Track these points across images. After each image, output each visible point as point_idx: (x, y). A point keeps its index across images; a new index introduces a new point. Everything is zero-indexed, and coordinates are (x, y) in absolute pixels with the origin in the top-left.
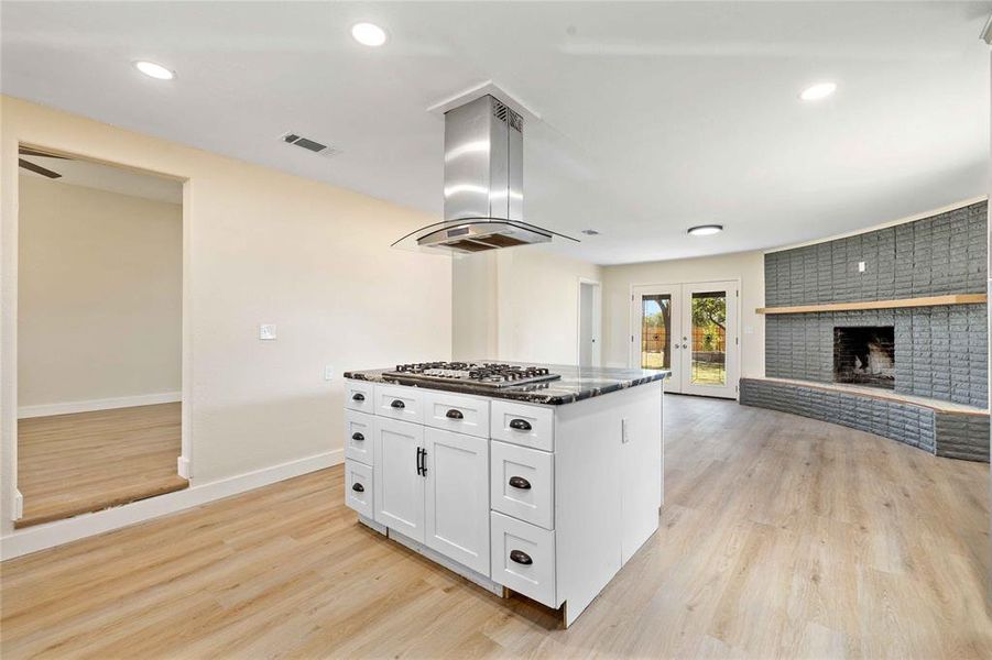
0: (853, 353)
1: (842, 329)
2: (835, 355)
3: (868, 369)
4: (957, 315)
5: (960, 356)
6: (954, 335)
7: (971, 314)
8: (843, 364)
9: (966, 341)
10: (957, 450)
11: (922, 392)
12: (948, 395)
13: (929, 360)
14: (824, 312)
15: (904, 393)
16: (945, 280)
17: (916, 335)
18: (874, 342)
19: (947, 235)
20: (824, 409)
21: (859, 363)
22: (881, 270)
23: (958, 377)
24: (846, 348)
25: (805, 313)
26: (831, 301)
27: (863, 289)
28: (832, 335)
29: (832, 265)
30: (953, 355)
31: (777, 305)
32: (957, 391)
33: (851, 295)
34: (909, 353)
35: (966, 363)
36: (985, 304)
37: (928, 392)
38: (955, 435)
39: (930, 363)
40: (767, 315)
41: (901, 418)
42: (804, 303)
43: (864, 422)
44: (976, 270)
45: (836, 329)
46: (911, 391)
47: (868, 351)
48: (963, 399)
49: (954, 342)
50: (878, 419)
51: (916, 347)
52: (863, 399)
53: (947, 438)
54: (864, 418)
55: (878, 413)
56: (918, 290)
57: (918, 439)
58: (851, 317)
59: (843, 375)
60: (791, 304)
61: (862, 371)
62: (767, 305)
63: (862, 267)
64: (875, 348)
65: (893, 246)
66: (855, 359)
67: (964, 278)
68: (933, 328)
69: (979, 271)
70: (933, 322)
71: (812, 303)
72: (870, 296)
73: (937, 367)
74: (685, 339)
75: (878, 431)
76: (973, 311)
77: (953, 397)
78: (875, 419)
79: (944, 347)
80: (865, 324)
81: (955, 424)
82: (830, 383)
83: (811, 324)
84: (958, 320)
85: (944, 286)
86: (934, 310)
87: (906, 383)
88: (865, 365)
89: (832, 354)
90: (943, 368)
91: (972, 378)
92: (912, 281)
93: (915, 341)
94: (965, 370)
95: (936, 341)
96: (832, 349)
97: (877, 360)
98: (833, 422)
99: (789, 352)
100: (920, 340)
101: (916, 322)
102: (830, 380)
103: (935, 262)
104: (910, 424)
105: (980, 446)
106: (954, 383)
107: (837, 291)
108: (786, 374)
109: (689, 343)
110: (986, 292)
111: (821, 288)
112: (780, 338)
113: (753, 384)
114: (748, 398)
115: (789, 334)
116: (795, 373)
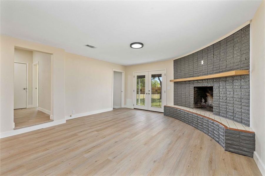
0: (201, 97)
1: (197, 88)
2: (194, 98)
3: (207, 103)
4: (237, 81)
5: (237, 100)
6: (235, 90)
7: (243, 80)
8: (197, 101)
9: (240, 93)
10: (235, 149)
11: (223, 115)
12: (233, 117)
13: (226, 101)
15: (216, 114)
16: (232, 65)
17: (221, 90)
18: (208, 92)
19: (232, 45)
20: (188, 120)
21: (203, 100)
22: (209, 63)
23: (237, 110)
24: (198, 95)
27: (203, 71)
28: (193, 90)
29: (193, 63)
30: (235, 99)
31: (177, 78)
32: (237, 116)
33: (199, 74)
34: (218, 98)
35: (240, 103)
36: (249, 75)
37: (225, 115)
38: (233, 141)
39: (226, 102)
40: (174, 82)
41: (213, 128)
42: (185, 78)
43: (200, 127)
44: (244, 59)
45: (195, 87)
46: (218, 114)
47: (207, 96)
48: (239, 120)
49: (235, 93)
50: (205, 126)
51: (221, 95)
53: (230, 142)
54: (200, 125)
55: (205, 124)
57: (219, 139)
58: (199, 83)
59: (197, 105)
60: (181, 78)
61: (204, 103)
62: (174, 79)
63: (202, 62)
64: (209, 95)
65: (213, 53)
66: (202, 99)
68: (227, 87)
69: (246, 59)
70: (227, 84)
72: (205, 74)
73: (229, 105)
74: (149, 91)
76: (243, 79)
77: (235, 118)
79: (231, 96)
80: (203, 86)
81: (234, 135)
82: (192, 108)
83: (187, 85)
84: (237, 83)
85: (231, 68)
86: (227, 79)
87: (217, 111)
88: (206, 101)
89: (193, 97)
90: (231, 105)
91: (243, 111)
92: (219, 67)
93: (221, 92)
94: (240, 106)
95: (228, 93)
96: (193, 95)
97: (210, 99)
98: (191, 125)
99: (181, 96)
100: (222, 92)
101: (221, 84)
102: (193, 107)
103: (228, 58)
104: (216, 131)
105: (245, 147)
106: (235, 113)
107: (195, 73)
108: (180, 104)
109: (150, 92)
110: (249, 69)
111: (190, 72)
112: (178, 91)
113: (168, 108)
114: (166, 113)
115: (181, 89)
116: (182, 104)
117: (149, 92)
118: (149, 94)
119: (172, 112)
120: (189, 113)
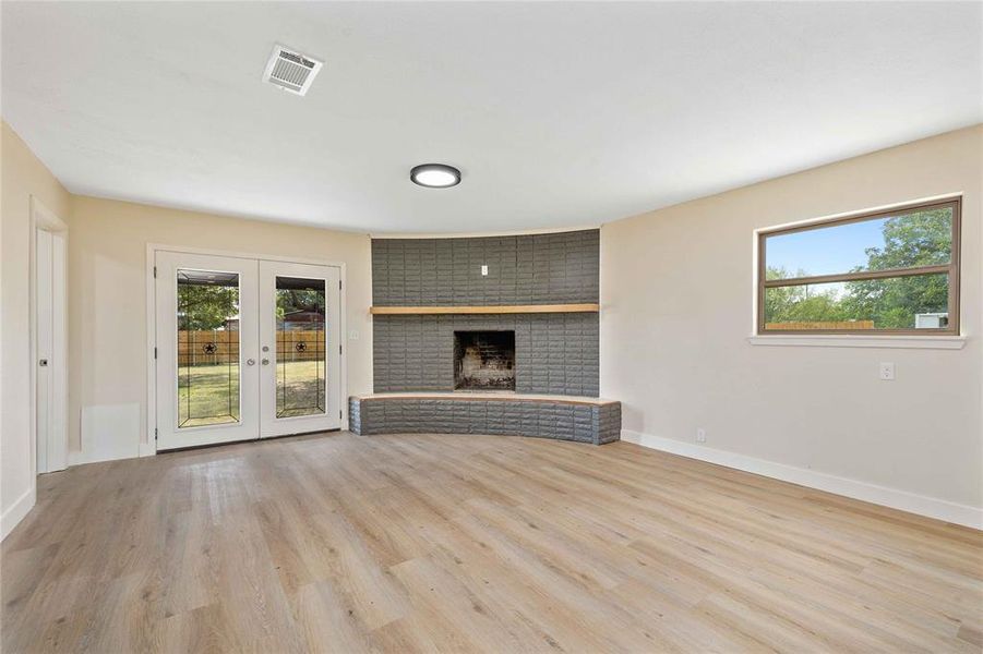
4: (573, 322)
5: (574, 355)
7: (586, 322)
9: (580, 344)
11: (539, 389)
12: (562, 390)
13: (546, 360)
14: (444, 315)
15: (524, 392)
16: (562, 290)
17: (535, 338)
19: (563, 252)
20: (467, 422)
22: (503, 276)
23: (572, 373)
25: (422, 315)
26: (452, 303)
27: (486, 293)
28: (452, 339)
29: (453, 265)
30: (568, 355)
31: (387, 304)
32: (572, 385)
33: (473, 298)
34: (529, 355)
35: (580, 361)
36: (598, 313)
37: (545, 389)
39: (547, 363)
40: (375, 316)
41: (553, 417)
42: (421, 304)
43: (514, 426)
45: (456, 333)
46: (530, 389)
48: (577, 391)
49: (569, 344)
50: (527, 421)
51: (535, 350)
52: (513, 404)
54: (513, 423)
55: (528, 416)
56: (537, 297)
57: (573, 433)
58: (473, 321)
60: (404, 304)
62: (375, 304)
63: (485, 270)
65: (514, 254)
67: (579, 290)
68: (550, 332)
70: (550, 327)
71: (429, 304)
72: (492, 301)
73: (554, 366)
74: (267, 349)
75: (527, 433)
76: (587, 317)
77: (567, 391)
78: (524, 421)
79: (560, 349)
82: (456, 391)
83: (428, 328)
84: (573, 326)
86: (551, 317)
89: (452, 360)
90: (559, 367)
91: (585, 373)
92: (532, 289)
93: (534, 344)
94: (579, 367)
95: (552, 344)
96: (451, 355)
99: (403, 360)
100: (539, 343)
101: (535, 327)
102: (450, 388)
103: (552, 274)
104: (564, 421)
106: (568, 379)
107: (458, 293)
108: (400, 387)
109: (272, 355)
110: (598, 303)
111: (439, 288)
112: (392, 344)
113: (378, 405)
114: (370, 425)
115: (403, 339)
116: (409, 384)
117: (264, 355)
118: (265, 362)
119: (397, 415)
120: (472, 402)
